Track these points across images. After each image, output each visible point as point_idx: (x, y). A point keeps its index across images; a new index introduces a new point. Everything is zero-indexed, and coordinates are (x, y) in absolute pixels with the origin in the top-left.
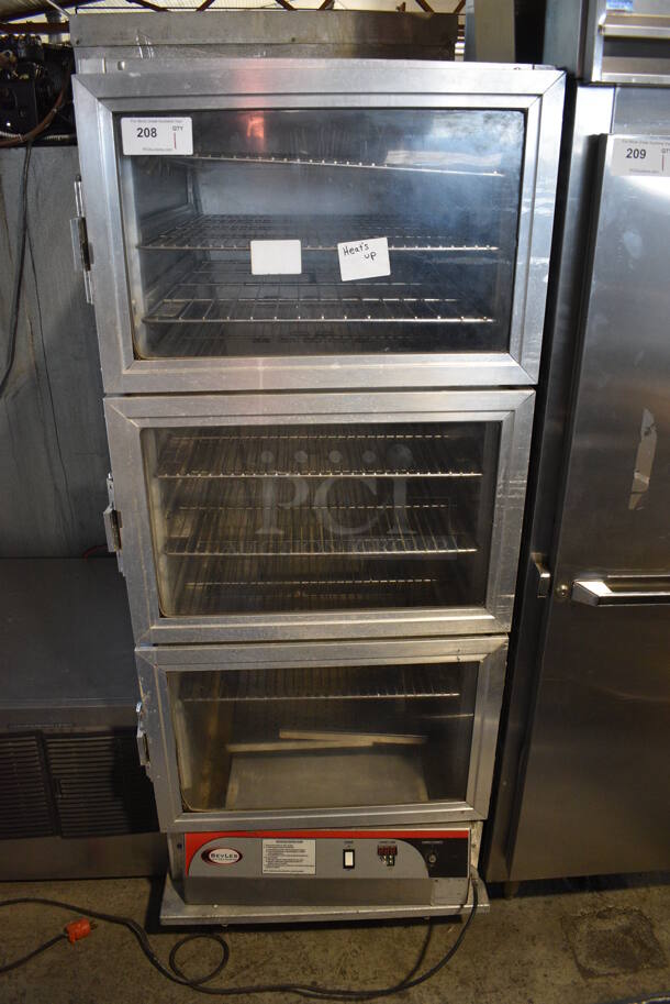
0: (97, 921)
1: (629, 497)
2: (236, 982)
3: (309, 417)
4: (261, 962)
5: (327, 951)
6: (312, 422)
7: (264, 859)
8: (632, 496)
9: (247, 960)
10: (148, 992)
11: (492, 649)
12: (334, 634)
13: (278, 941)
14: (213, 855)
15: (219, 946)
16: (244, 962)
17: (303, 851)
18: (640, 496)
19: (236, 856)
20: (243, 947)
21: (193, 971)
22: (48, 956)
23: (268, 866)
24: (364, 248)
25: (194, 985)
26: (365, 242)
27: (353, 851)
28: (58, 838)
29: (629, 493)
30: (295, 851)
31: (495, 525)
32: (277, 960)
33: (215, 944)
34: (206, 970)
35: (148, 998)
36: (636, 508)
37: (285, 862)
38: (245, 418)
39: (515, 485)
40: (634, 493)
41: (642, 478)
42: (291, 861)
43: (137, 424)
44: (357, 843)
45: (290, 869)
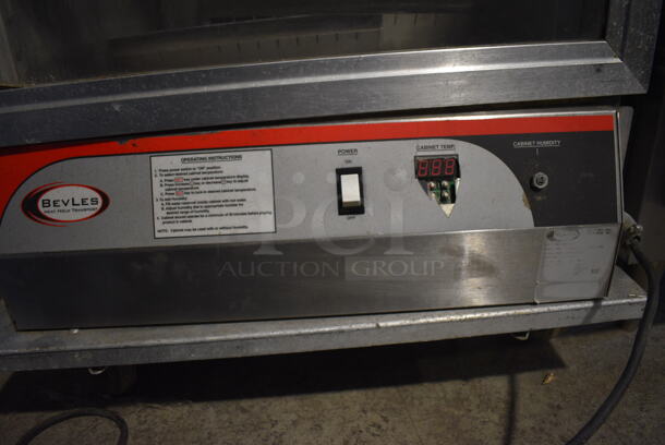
7: (157, 205)
14: (47, 203)
17: (243, 178)
19: (94, 201)
23: (167, 221)
27: (358, 171)
30: (225, 179)
37: (204, 209)
42: (217, 204)
44: (366, 154)
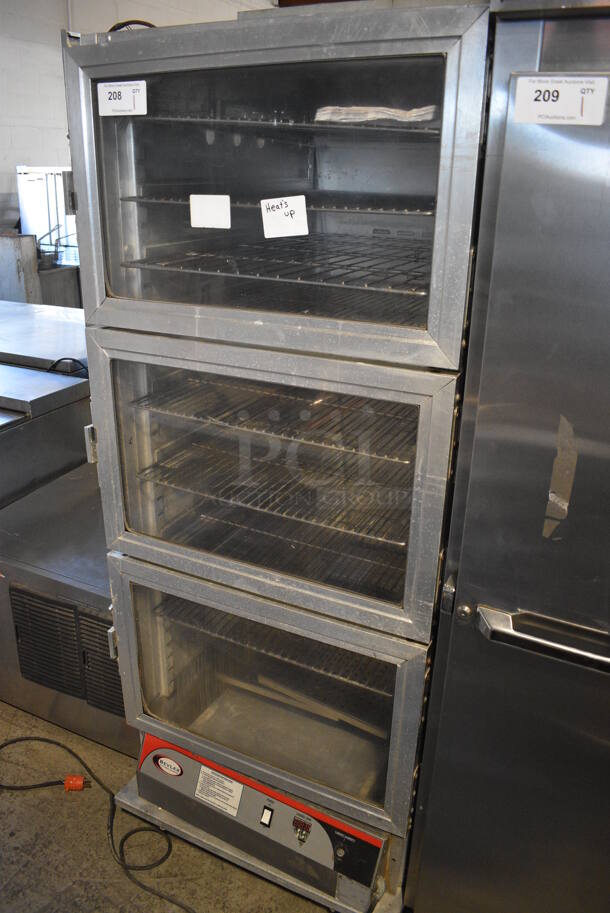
0: (93, 783)
1: (543, 522)
2: (158, 883)
3: (236, 370)
4: (189, 877)
5: (246, 895)
6: (239, 376)
7: (199, 784)
8: (546, 522)
9: (180, 869)
10: (91, 855)
11: (409, 656)
12: (258, 590)
13: (213, 867)
14: (162, 762)
15: (166, 846)
16: (176, 870)
17: (231, 791)
18: (558, 523)
19: (178, 770)
20: (184, 857)
21: (135, 856)
22: (45, 793)
23: (201, 792)
24: (284, 205)
25: (127, 868)
26: (285, 199)
27: (272, 811)
28: (85, 702)
29: (543, 517)
30: (224, 788)
31: (413, 521)
32: (202, 882)
33: (164, 844)
34: (143, 862)
35: (88, 860)
36: (551, 537)
37: (214, 795)
38: (186, 362)
39: (433, 480)
40: (548, 517)
41: (559, 503)
42: (219, 795)
43: (108, 355)
44: (277, 805)
45: (217, 802)
